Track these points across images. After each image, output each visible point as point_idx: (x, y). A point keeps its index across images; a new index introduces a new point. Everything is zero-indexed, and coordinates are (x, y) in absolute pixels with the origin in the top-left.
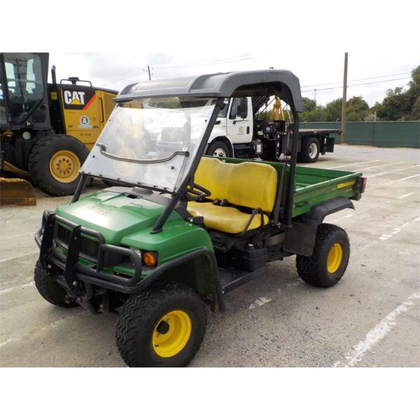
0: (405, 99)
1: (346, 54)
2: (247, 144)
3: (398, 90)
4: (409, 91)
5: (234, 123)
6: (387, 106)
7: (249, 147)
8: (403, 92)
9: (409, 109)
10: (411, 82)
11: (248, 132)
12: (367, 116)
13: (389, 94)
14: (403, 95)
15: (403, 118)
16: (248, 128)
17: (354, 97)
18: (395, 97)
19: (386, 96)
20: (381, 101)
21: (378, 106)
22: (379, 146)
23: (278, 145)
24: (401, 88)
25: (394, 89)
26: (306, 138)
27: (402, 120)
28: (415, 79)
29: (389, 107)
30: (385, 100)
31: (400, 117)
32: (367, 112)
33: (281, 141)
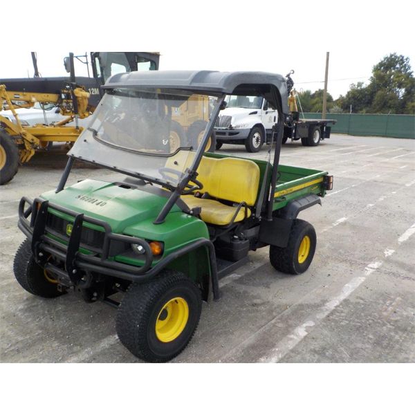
0: (366, 92)
1: (328, 53)
3: (360, 84)
4: (369, 86)
5: (267, 113)
6: (350, 99)
8: (364, 86)
9: (369, 102)
10: (372, 77)
11: (274, 120)
12: (333, 107)
13: (352, 88)
14: (364, 89)
15: (364, 110)
16: (275, 117)
17: (320, 90)
18: (357, 91)
19: (349, 90)
21: (341, 99)
22: (354, 135)
23: (294, 131)
24: (363, 83)
25: (356, 84)
26: (312, 127)
27: (363, 112)
28: (375, 75)
29: (352, 100)
30: (349, 93)
31: (361, 110)
32: (331, 104)
33: (296, 128)
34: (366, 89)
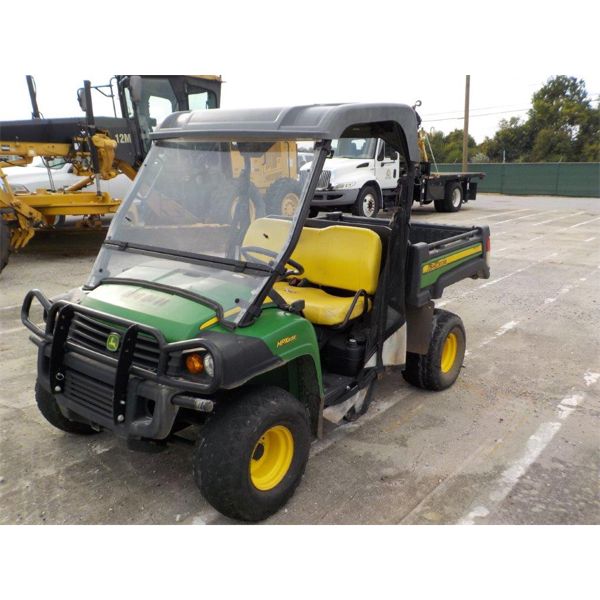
0: (524, 132)
1: (468, 77)
2: (392, 190)
3: (514, 120)
4: (528, 123)
5: (383, 165)
6: (499, 142)
7: (394, 193)
8: (520, 123)
9: (528, 147)
10: (531, 110)
11: (395, 176)
12: (475, 155)
13: (502, 126)
14: (521, 127)
15: (522, 158)
16: (395, 171)
18: (510, 130)
19: (498, 129)
20: (492, 136)
21: (488, 143)
22: (510, 194)
23: (423, 191)
24: (518, 119)
25: (509, 120)
26: (449, 183)
27: (520, 161)
28: (536, 107)
29: (504, 143)
30: (497, 134)
31: (517, 157)
32: (474, 150)
33: (426, 185)
34: (523, 128)
